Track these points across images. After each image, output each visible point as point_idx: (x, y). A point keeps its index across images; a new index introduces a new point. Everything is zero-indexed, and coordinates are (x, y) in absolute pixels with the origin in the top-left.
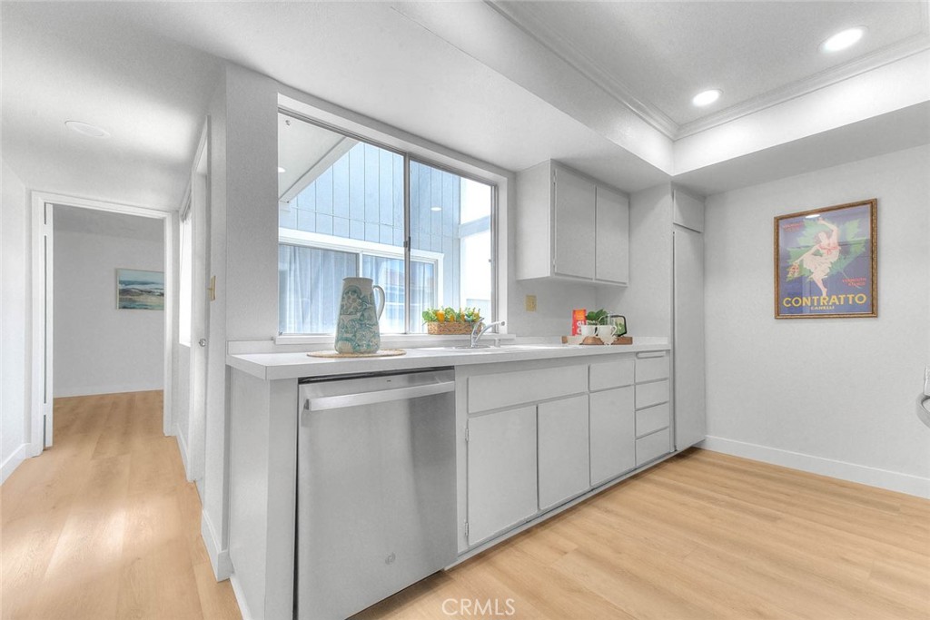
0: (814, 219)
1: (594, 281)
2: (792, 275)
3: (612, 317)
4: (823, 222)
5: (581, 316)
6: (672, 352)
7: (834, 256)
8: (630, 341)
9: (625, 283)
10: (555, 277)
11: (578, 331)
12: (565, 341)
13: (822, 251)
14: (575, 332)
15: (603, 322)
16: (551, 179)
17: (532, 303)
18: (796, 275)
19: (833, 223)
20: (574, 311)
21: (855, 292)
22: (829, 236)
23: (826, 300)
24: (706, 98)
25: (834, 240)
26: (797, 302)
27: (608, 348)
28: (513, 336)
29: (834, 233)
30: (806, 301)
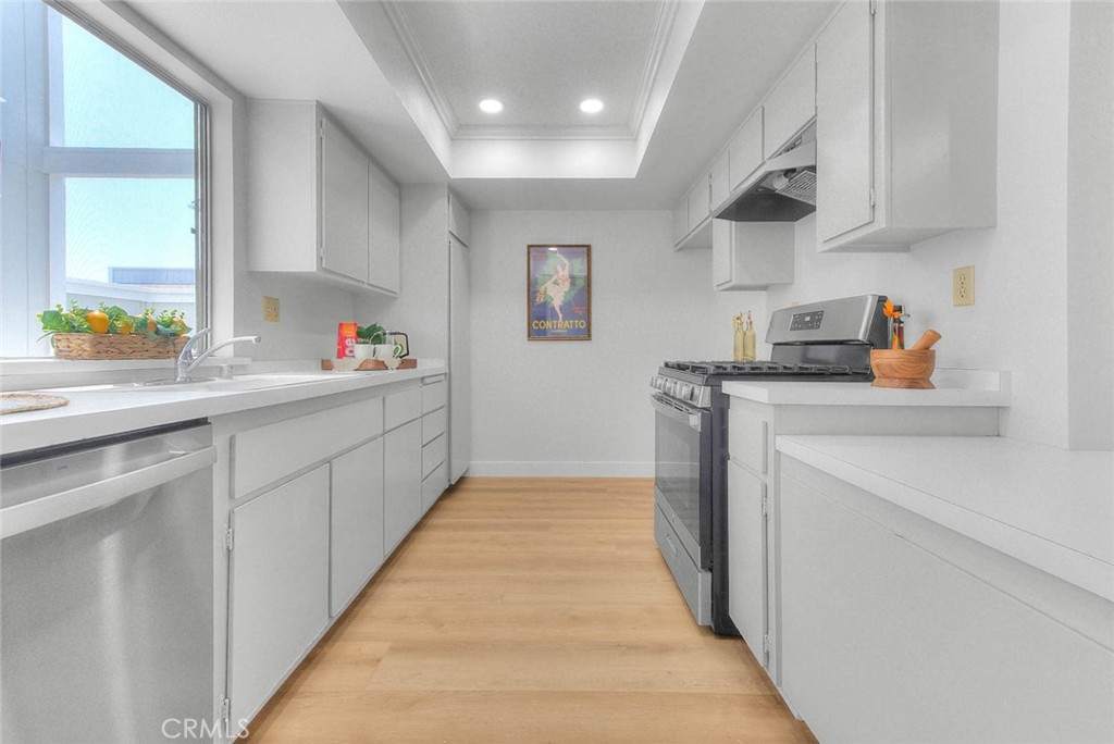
0: (553, 252)
1: (366, 286)
2: (540, 300)
3: (391, 334)
4: (559, 255)
5: (350, 332)
6: (448, 376)
7: (566, 286)
8: (413, 364)
9: (395, 293)
10: (323, 275)
11: (347, 352)
12: (326, 366)
13: (559, 281)
14: (341, 354)
15: (379, 340)
16: (318, 132)
17: (273, 308)
18: (542, 300)
19: (566, 258)
20: (341, 325)
21: (580, 318)
22: (563, 269)
23: (562, 324)
24: (491, 106)
25: (566, 273)
26: (542, 325)
27: (393, 374)
28: (247, 361)
29: (567, 268)
30: (548, 324)
